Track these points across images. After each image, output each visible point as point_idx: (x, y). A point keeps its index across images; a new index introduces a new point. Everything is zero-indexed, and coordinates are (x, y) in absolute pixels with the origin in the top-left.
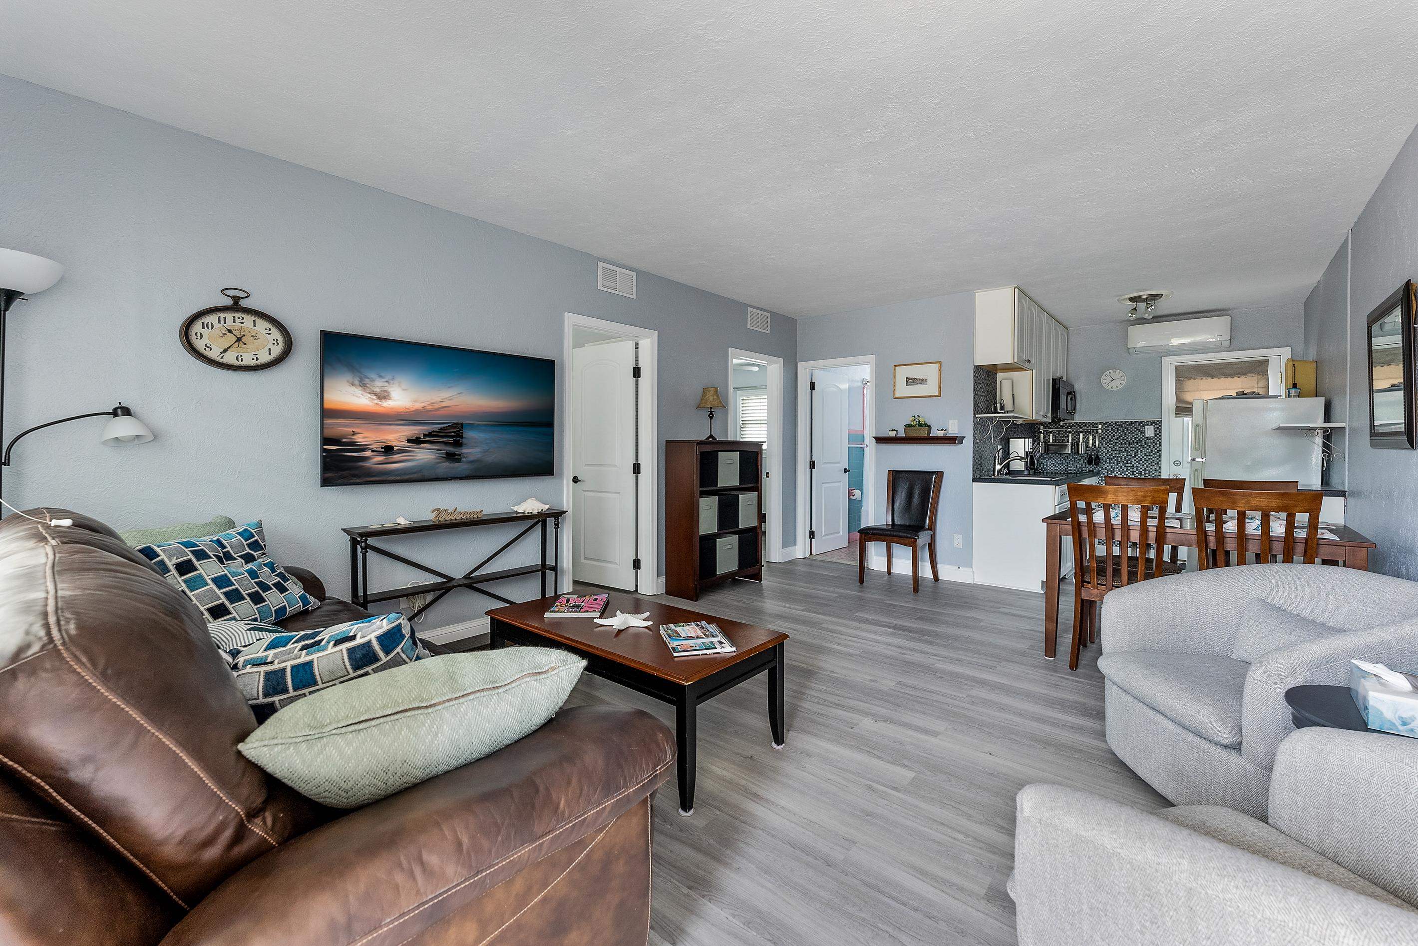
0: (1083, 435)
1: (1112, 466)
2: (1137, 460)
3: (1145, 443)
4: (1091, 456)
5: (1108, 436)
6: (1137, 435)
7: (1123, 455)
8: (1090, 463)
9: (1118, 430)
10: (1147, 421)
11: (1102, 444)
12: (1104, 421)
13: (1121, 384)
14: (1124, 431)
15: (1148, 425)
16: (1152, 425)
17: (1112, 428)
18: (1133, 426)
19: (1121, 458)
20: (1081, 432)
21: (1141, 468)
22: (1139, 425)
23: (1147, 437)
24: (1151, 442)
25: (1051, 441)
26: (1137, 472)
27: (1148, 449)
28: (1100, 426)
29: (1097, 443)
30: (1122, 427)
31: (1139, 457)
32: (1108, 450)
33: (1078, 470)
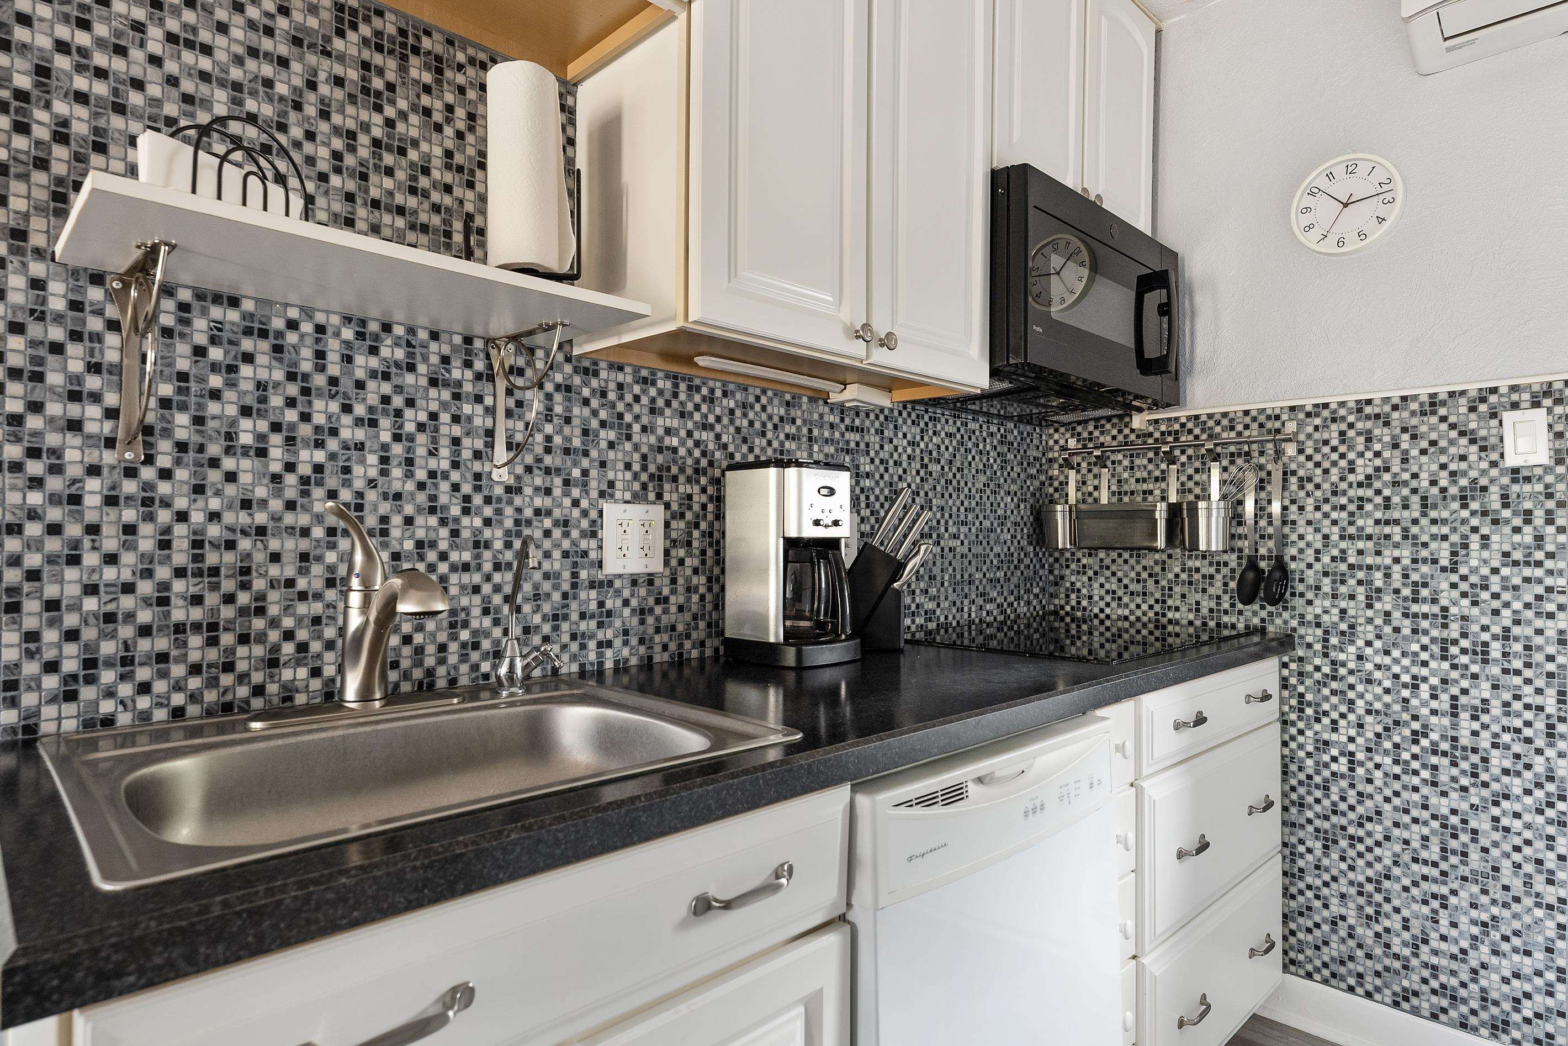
0: (1225, 469)
1: (1343, 611)
2: (1464, 586)
3: (1504, 497)
4: (1252, 563)
5: (1326, 472)
6: (1463, 458)
7: (1397, 560)
8: (1247, 594)
9: (1369, 440)
10: (1514, 388)
11: (1301, 508)
12: (1308, 404)
13: (1381, 220)
14: (1396, 446)
15: (1515, 406)
16: (1536, 404)
17: (1342, 433)
18: (1443, 419)
19: (1387, 576)
20: (1216, 458)
21: (1485, 628)
22: (1473, 409)
23: (1515, 471)
24: (1533, 496)
25: (1104, 500)
26: (1465, 643)
27: (1517, 530)
28: (1291, 427)
29: (1276, 508)
30: (1387, 424)
31: (1474, 570)
32: (1326, 537)
33: (1205, 624)
